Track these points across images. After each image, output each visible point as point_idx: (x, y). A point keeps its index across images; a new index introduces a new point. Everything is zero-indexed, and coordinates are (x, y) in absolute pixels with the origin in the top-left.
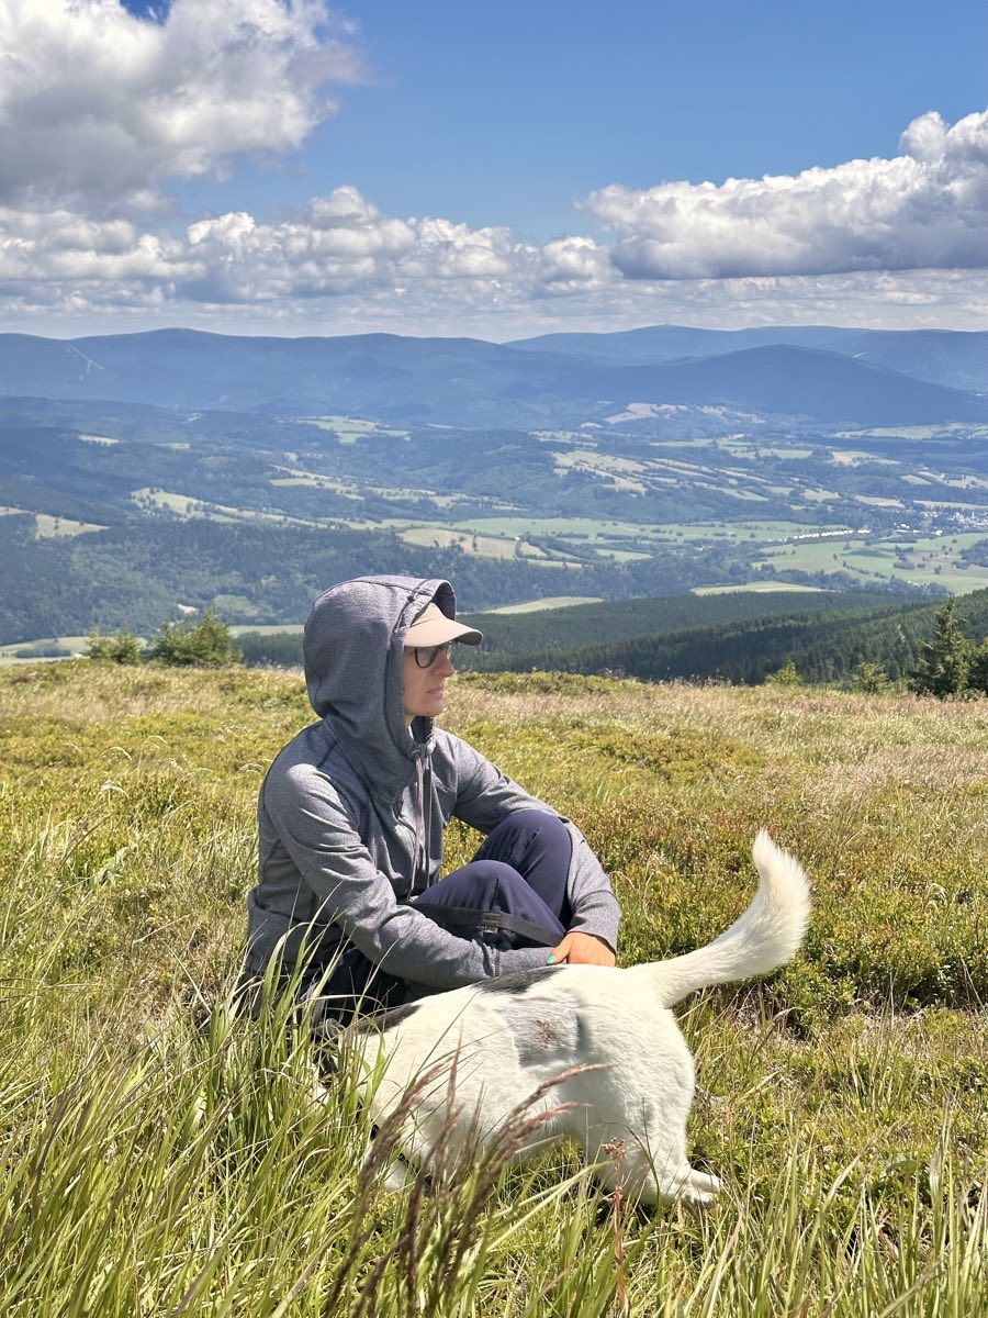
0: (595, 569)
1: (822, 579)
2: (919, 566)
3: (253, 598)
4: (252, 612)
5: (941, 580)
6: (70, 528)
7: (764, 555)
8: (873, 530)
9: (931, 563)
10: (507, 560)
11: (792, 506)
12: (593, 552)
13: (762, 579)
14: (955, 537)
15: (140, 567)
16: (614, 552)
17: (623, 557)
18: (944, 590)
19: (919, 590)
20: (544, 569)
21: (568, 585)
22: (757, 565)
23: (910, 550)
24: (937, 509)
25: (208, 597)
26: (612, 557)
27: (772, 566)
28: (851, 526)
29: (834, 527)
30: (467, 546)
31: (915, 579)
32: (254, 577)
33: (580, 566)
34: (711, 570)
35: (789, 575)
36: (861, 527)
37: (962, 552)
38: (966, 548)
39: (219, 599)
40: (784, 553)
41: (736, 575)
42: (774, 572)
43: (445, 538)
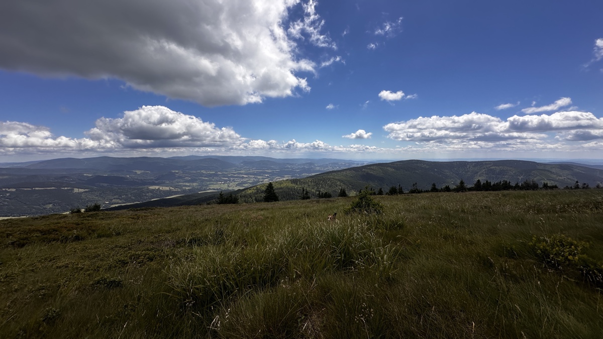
1: (217, 189)
3: (120, 199)
4: (120, 202)
6: (81, 190)
7: (209, 187)
8: (224, 182)
9: (232, 186)
10: (168, 190)
11: (213, 180)
12: (182, 188)
13: (209, 190)
14: (235, 183)
15: (97, 196)
17: (187, 188)
20: (174, 191)
21: (178, 193)
23: (229, 185)
24: (232, 179)
25: (112, 200)
26: (185, 188)
29: (219, 182)
30: (161, 188)
31: (230, 188)
32: (121, 196)
33: (180, 190)
34: (201, 189)
35: (213, 189)
36: (222, 182)
39: (113, 200)
40: (212, 186)
41: (205, 190)
43: (157, 187)
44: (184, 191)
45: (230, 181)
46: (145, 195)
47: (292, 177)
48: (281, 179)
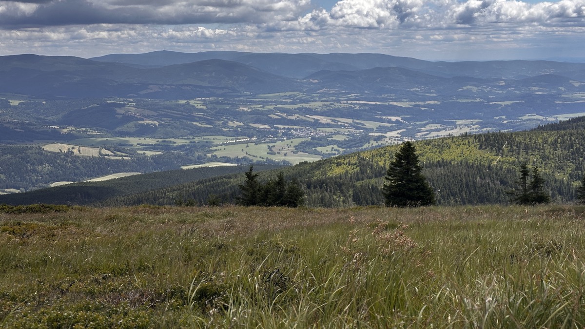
0: (137, 160)
1: (237, 160)
2: (278, 153)
5: (287, 158)
7: (212, 151)
8: (258, 138)
9: (283, 152)
10: (95, 157)
11: (223, 129)
12: (135, 152)
13: (212, 161)
14: (292, 140)
16: (145, 152)
17: (149, 153)
18: (288, 163)
19: (278, 163)
20: (113, 160)
21: (124, 167)
22: (209, 155)
23: (274, 146)
24: (284, 128)
26: (144, 154)
27: (216, 155)
28: (249, 137)
29: (242, 137)
30: (76, 151)
31: (277, 159)
33: (130, 158)
34: (189, 158)
35: (223, 159)
36: (253, 137)
37: (295, 147)
38: (297, 145)
40: (221, 149)
41: (200, 160)
42: (217, 158)
43: (65, 148)
44: (141, 162)
45: (275, 134)
46: (34, 171)
47: (483, 125)
48: (443, 134)
